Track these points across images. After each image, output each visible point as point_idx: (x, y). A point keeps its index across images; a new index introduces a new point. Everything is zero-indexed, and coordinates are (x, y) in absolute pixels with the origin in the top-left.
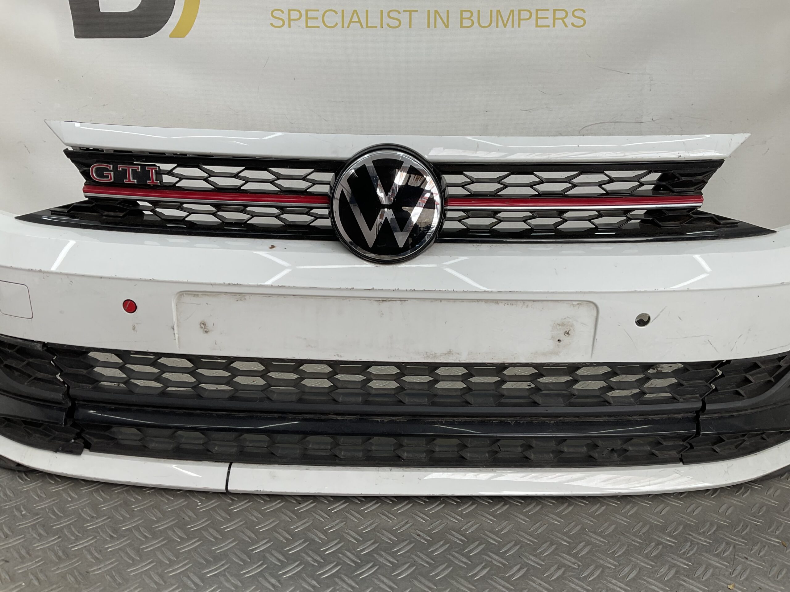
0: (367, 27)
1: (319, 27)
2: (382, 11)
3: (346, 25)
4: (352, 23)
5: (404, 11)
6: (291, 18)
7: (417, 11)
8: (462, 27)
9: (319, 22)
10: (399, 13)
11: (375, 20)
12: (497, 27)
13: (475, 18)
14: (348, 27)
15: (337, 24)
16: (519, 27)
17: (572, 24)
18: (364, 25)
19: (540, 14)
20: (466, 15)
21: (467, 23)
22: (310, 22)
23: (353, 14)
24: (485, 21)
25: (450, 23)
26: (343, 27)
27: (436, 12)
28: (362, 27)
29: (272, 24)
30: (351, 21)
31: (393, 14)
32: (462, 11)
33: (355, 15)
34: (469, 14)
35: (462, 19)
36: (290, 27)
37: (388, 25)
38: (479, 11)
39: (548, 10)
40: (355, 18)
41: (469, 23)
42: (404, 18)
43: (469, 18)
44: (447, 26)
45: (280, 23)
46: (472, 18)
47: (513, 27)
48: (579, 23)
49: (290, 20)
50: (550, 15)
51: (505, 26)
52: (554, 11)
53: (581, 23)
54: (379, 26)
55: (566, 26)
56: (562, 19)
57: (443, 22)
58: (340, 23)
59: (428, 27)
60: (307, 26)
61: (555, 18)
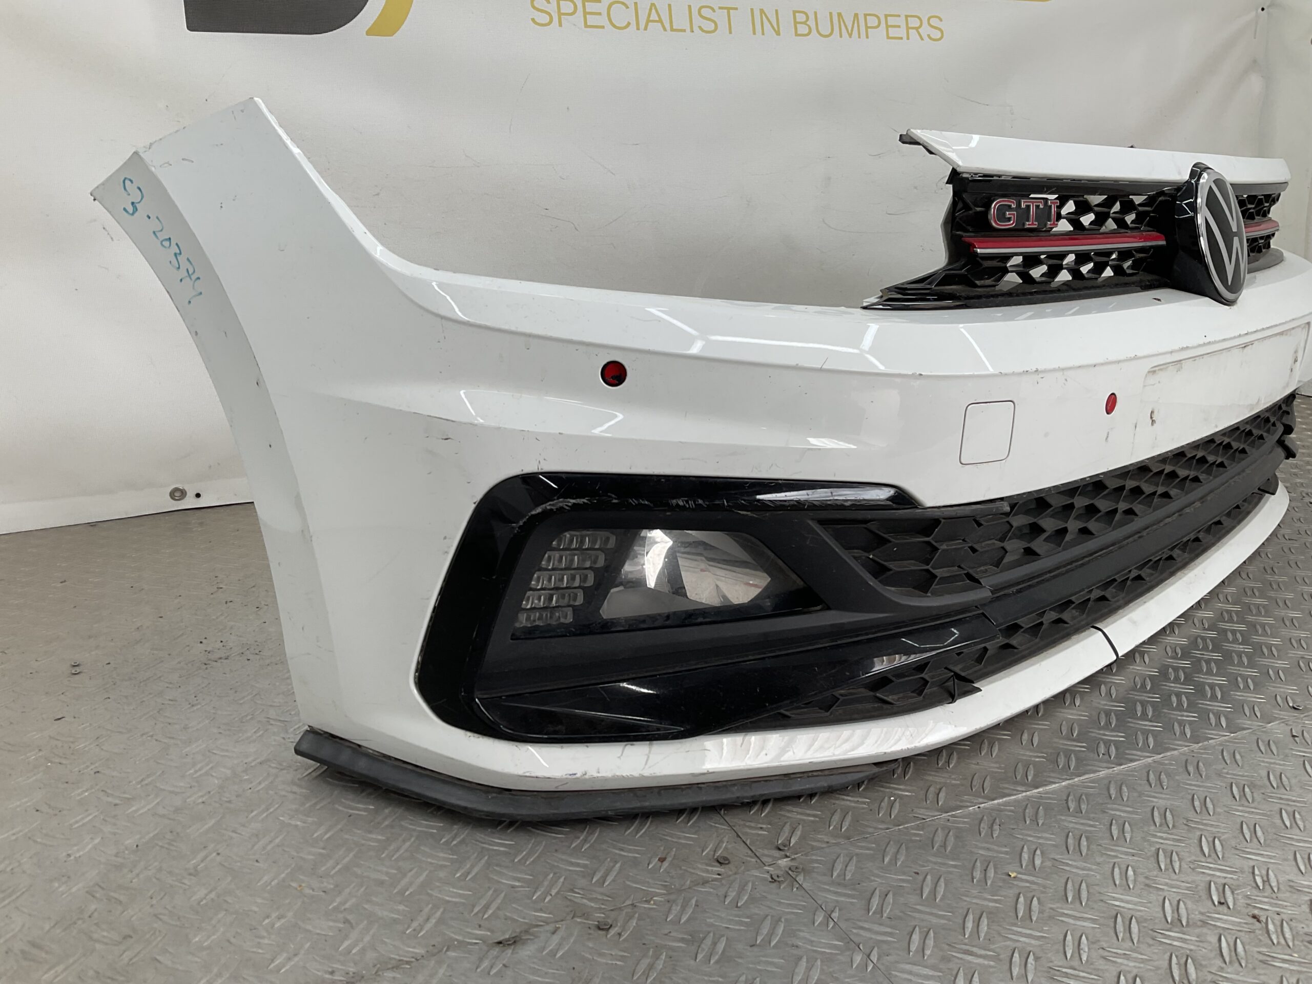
0: (672, 30)
1: (603, 27)
2: (690, 7)
3: (642, 26)
4: (650, 24)
5: (720, 8)
6: (562, 12)
7: (736, 9)
8: (797, 35)
9: (603, 20)
10: (714, 11)
11: (681, 21)
12: (841, 36)
13: (811, 23)
14: (646, 29)
15: (629, 24)
16: (867, 37)
17: (929, 36)
18: (667, 26)
19: (891, 21)
20: (801, 18)
21: (802, 29)
22: (591, 20)
23: (651, 9)
24: (825, 29)
25: (781, 29)
26: (638, 29)
27: (762, 11)
28: (665, 30)
29: (533, 20)
30: (648, 21)
31: (706, 12)
32: (795, 12)
33: (653, 11)
34: (804, 17)
35: (796, 23)
36: (560, 25)
37: (700, 27)
38: (816, 13)
39: (899, 16)
40: (654, 16)
41: (805, 29)
42: (721, 17)
43: (804, 23)
44: (778, 33)
45: (546, 19)
46: (808, 23)
47: (859, 37)
48: (936, 34)
49: (560, 14)
50: (901, 21)
51: (850, 35)
52: (907, 17)
53: (939, 35)
54: (688, 30)
55: (922, 39)
56: (917, 29)
57: (773, 27)
58: (634, 23)
59: (754, 33)
60: (586, 26)
61: (908, 28)
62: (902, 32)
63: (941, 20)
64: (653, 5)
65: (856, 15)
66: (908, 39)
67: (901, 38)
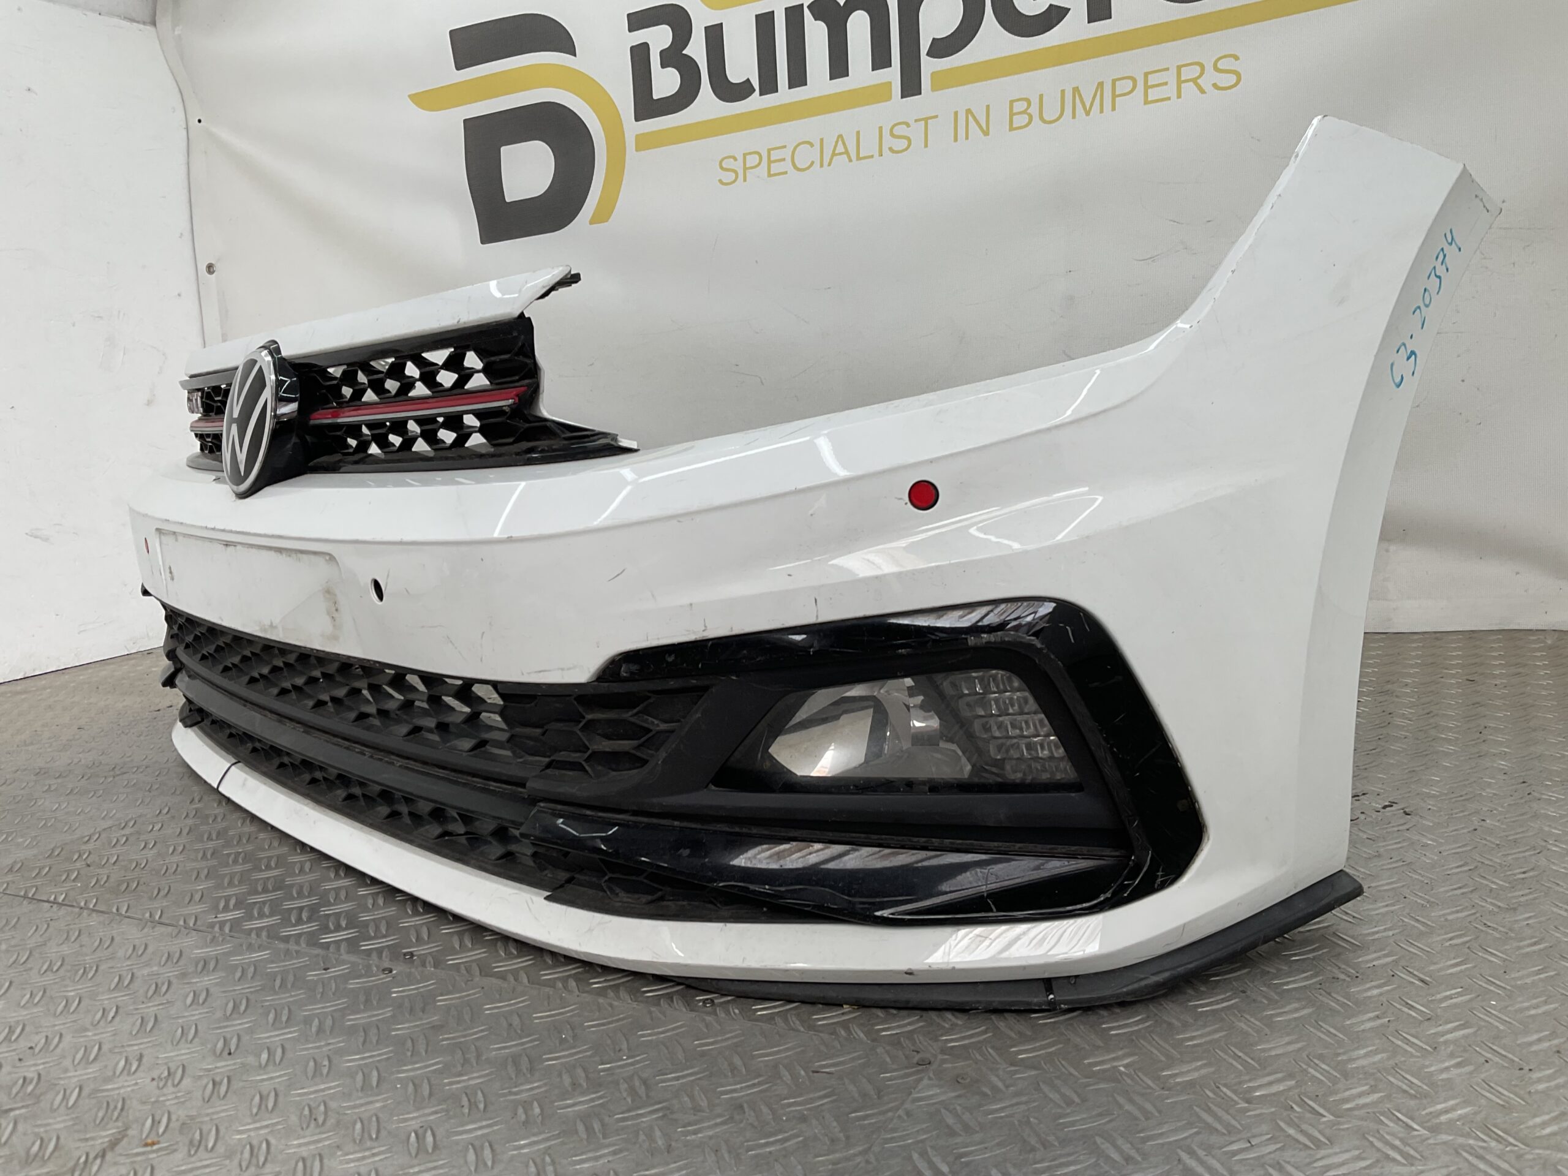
0: (859, 158)
1: (786, 173)
2: (881, 128)
3: (826, 162)
5: (916, 121)
6: (747, 166)
8: (1012, 129)
9: (787, 166)
10: (908, 125)
11: (869, 146)
12: (1074, 117)
13: (1034, 110)
14: (829, 164)
15: (813, 163)
16: (1114, 108)
18: (853, 156)
20: (1019, 107)
21: (1022, 120)
23: (837, 142)
24: (1052, 112)
25: (992, 127)
26: (822, 166)
27: (969, 111)
28: (850, 161)
30: (834, 154)
31: (898, 131)
32: (1012, 102)
33: (840, 142)
34: (1025, 104)
35: (1012, 114)
36: (745, 180)
38: (1039, 97)
40: (840, 148)
41: (1024, 119)
42: (916, 132)
43: (1024, 112)
44: (986, 133)
45: (732, 177)
46: (1029, 111)
47: (1102, 111)
48: (1229, 79)
49: (745, 169)
50: (1171, 77)
51: (1088, 113)
52: (1179, 68)
53: (1233, 79)
54: (876, 154)
55: (1203, 91)
56: (1194, 81)
57: (980, 127)
58: (818, 163)
59: (956, 140)
60: (770, 175)
61: (1180, 82)
62: (1170, 90)
63: (1236, 58)
64: (840, 136)
65: (1101, 85)
66: (1179, 96)
67: (1169, 99)
